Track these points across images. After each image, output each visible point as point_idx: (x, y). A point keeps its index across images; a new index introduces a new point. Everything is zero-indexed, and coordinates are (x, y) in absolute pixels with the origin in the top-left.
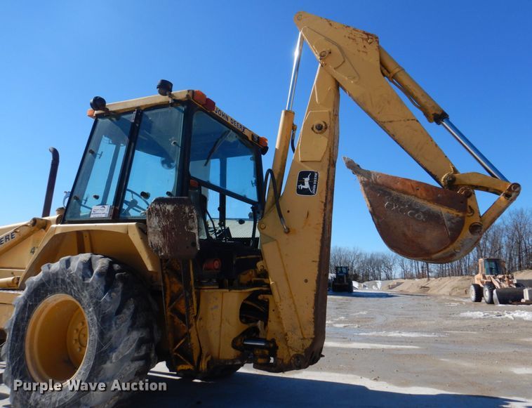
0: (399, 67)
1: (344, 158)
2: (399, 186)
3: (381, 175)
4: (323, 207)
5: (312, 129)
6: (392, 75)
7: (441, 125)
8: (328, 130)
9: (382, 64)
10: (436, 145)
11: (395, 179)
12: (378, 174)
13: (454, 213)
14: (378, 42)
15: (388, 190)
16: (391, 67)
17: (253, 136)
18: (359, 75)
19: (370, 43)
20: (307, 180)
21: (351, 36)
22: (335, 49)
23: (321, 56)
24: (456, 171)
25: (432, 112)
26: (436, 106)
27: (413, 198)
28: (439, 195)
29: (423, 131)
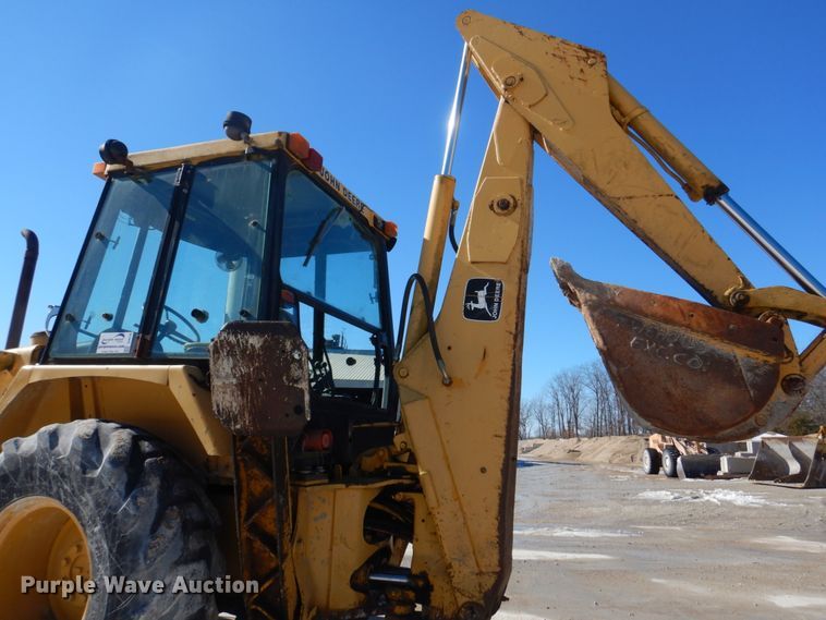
0: (642, 107)
1: (555, 261)
2: (656, 308)
3: (624, 291)
4: (512, 342)
5: (491, 207)
6: (628, 120)
7: (716, 206)
8: (518, 210)
9: (613, 104)
10: (711, 239)
11: (649, 297)
12: (617, 288)
13: (759, 357)
14: (606, 64)
15: (636, 317)
16: (627, 106)
17: (376, 219)
18: (573, 119)
19: (592, 65)
20: (482, 294)
21: (557, 53)
22: (530, 74)
23: (506, 83)
24: (747, 284)
25: (701, 182)
26: (707, 174)
27: (682, 331)
28: (731, 326)
29: (687, 214)
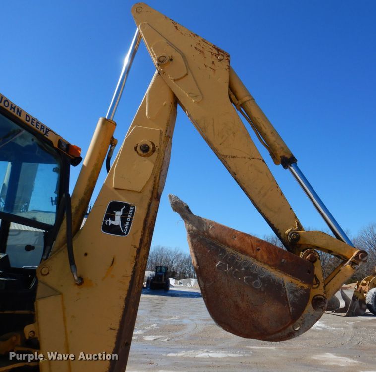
0: (250, 95)
1: (170, 197)
2: (236, 242)
3: (216, 226)
4: (135, 254)
5: (136, 148)
6: (240, 103)
7: (288, 170)
8: (155, 154)
9: (231, 89)
10: (282, 193)
11: (232, 232)
12: (211, 223)
13: (298, 284)
14: (229, 62)
15: (222, 246)
16: (241, 93)
17: (60, 141)
18: (202, 95)
19: (220, 60)
20: (118, 214)
21: (199, 47)
22: (178, 58)
23: (159, 60)
24: (300, 227)
25: (280, 153)
26: (285, 148)
27: (251, 260)
28: (283, 260)
29: (269, 174)
